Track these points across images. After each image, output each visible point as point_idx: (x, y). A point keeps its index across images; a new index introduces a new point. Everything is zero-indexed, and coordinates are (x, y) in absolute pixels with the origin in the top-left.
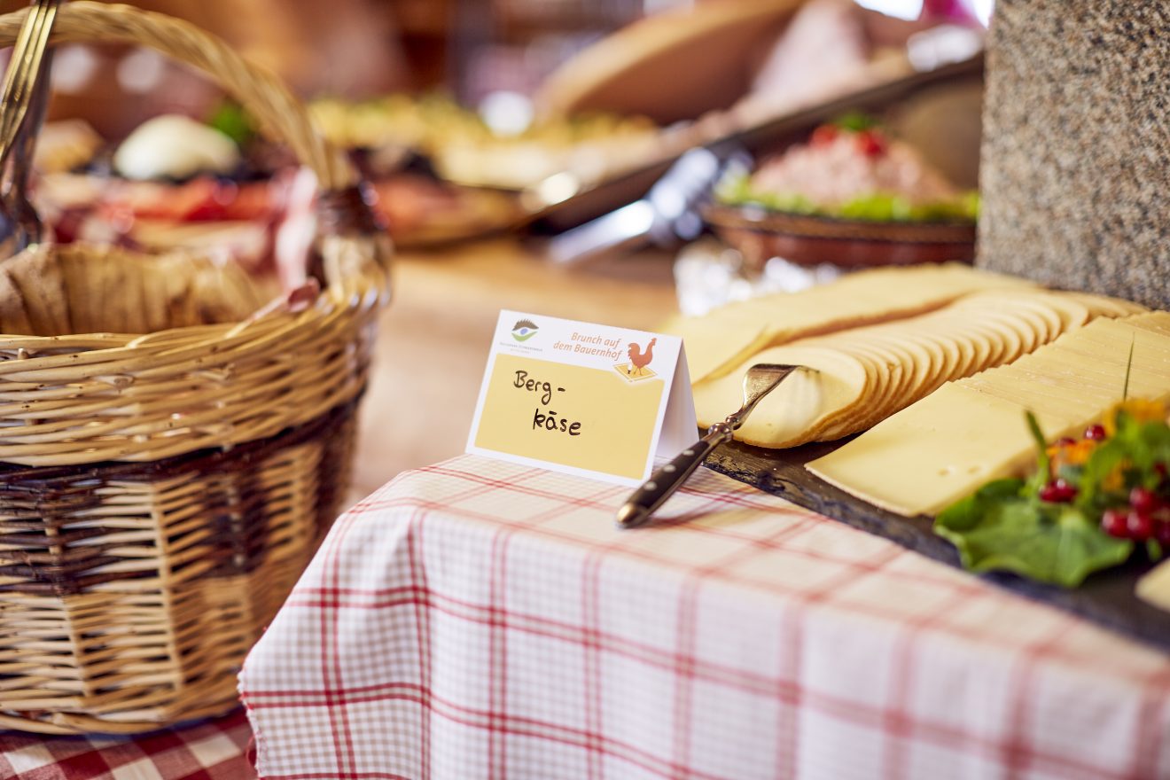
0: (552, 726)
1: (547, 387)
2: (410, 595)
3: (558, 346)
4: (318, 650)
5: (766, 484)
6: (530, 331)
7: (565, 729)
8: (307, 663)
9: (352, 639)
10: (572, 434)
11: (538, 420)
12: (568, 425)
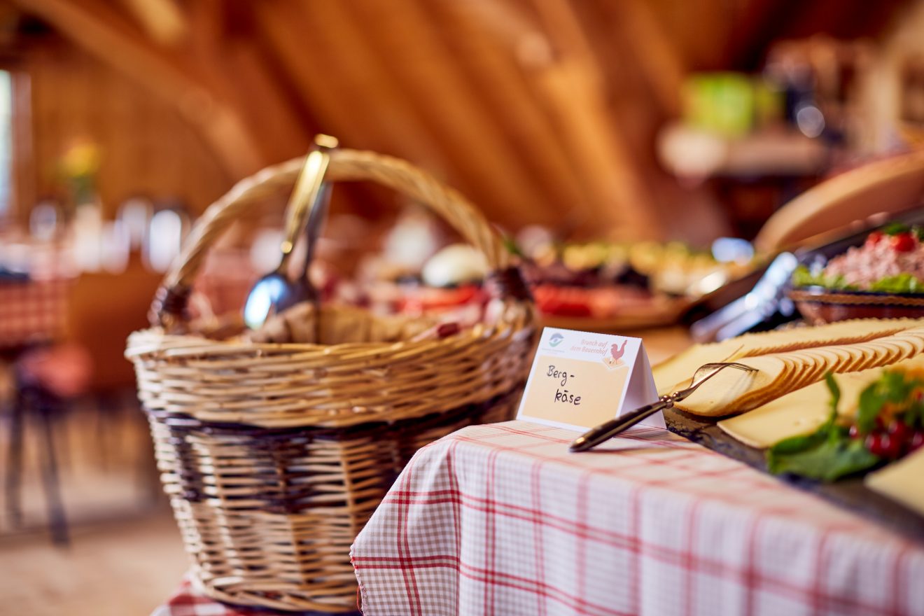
0: (519, 579)
1: (564, 375)
2: (450, 496)
3: (573, 348)
4: (396, 531)
5: (694, 437)
6: (559, 340)
7: (526, 580)
8: (389, 539)
9: (415, 524)
10: (575, 404)
11: (558, 396)
12: (574, 398)
